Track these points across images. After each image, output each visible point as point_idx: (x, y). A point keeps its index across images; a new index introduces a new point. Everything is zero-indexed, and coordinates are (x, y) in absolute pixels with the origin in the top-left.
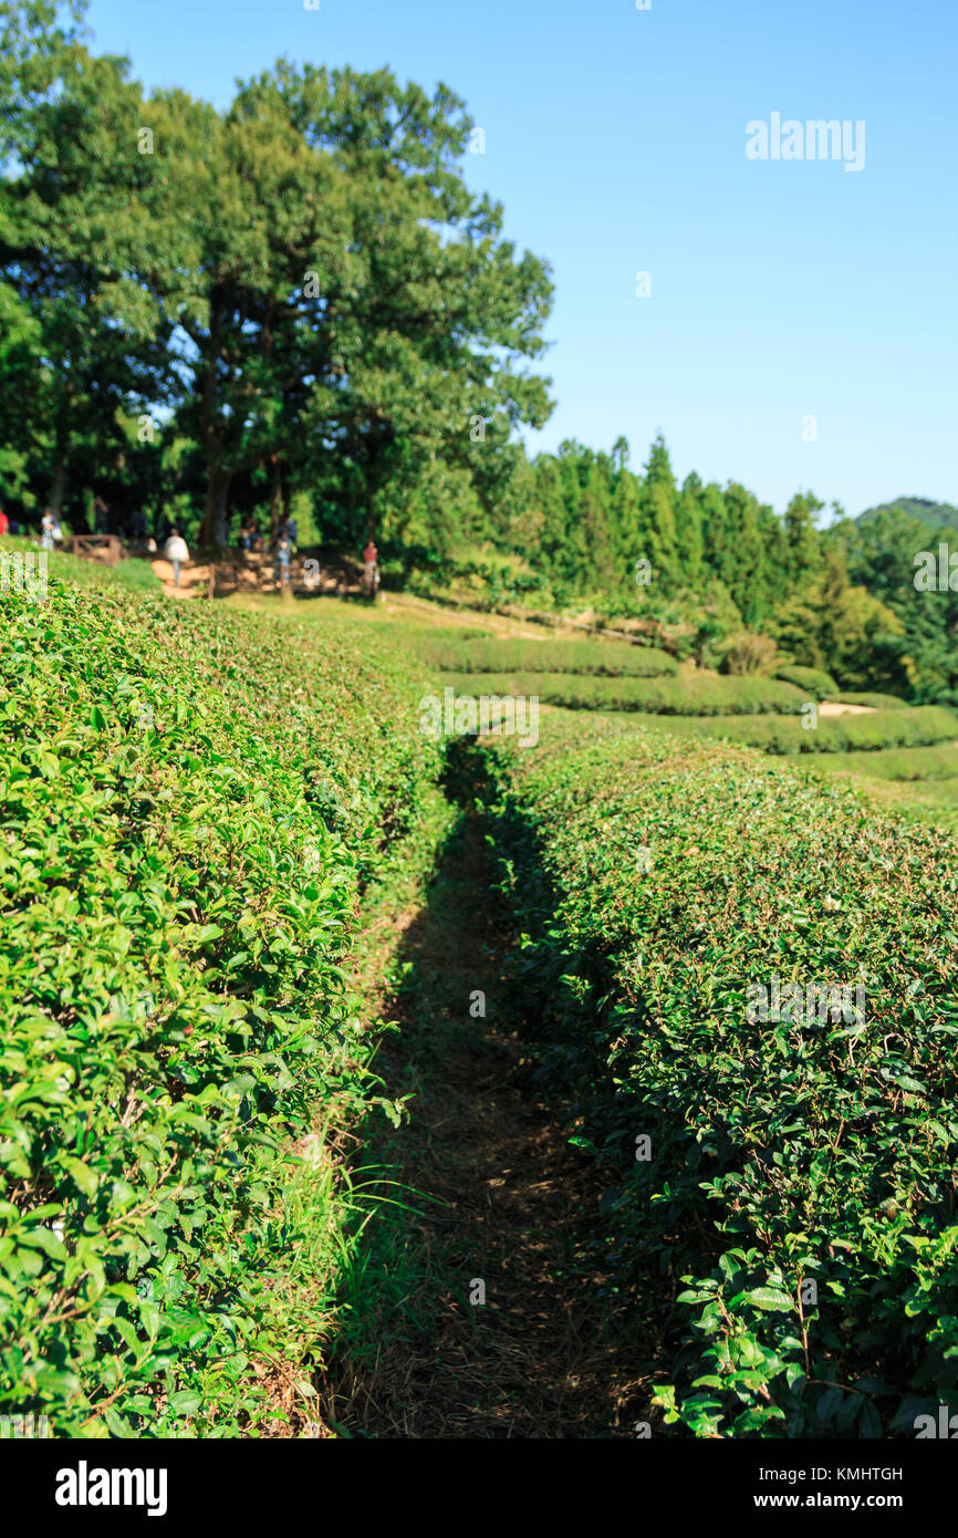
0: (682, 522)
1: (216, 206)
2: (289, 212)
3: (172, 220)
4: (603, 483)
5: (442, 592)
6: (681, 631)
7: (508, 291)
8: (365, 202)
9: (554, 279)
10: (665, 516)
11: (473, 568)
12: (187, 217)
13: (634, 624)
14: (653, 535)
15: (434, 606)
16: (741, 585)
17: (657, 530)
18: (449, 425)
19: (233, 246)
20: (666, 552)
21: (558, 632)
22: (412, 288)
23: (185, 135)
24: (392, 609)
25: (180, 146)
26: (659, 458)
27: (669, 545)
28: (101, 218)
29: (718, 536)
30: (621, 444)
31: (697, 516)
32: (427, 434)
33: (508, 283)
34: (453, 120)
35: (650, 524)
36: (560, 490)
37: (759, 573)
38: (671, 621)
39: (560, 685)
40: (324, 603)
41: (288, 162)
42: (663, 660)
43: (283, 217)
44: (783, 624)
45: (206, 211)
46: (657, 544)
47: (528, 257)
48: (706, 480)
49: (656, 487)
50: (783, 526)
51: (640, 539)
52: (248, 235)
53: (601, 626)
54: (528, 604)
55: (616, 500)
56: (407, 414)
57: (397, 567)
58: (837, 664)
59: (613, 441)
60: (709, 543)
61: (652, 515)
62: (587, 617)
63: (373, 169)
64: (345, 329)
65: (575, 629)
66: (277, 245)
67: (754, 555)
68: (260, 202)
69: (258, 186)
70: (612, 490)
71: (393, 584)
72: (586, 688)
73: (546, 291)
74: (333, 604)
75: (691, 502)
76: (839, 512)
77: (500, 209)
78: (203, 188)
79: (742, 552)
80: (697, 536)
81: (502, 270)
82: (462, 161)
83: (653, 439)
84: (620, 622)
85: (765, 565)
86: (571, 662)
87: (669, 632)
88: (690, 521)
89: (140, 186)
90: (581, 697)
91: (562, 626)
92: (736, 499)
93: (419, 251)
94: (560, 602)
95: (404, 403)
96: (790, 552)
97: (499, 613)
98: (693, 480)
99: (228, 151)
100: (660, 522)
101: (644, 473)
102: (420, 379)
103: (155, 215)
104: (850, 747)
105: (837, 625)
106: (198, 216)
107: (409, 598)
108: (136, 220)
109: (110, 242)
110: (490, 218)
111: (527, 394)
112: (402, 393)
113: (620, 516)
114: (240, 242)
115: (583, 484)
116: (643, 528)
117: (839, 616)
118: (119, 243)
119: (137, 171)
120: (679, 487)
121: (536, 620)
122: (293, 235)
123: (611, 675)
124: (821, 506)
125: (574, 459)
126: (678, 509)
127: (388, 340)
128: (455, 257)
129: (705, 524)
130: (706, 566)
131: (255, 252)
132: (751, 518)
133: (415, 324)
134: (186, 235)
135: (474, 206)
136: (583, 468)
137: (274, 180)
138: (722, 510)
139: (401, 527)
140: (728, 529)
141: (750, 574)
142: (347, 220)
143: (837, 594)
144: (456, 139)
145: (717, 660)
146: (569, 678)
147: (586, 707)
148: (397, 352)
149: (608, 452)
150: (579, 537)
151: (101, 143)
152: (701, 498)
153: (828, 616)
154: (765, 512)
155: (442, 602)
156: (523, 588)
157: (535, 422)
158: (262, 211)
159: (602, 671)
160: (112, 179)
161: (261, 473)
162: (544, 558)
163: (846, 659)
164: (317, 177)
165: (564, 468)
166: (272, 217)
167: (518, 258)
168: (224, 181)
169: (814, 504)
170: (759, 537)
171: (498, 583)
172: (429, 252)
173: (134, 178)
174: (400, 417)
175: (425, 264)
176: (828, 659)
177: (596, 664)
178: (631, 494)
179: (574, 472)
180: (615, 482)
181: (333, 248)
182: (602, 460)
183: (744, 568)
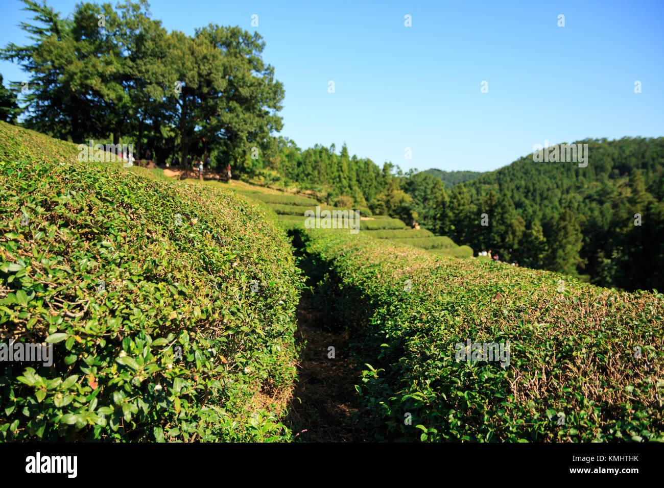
0: (350, 169)
1: (183, 64)
2: (204, 66)
3: (169, 67)
4: (327, 157)
5: (251, 181)
6: (323, 194)
7: (270, 91)
8: (227, 64)
9: (285, 88)
10: (345, 167)
11: (260, 174)
12: (175, 66)
13: (309, 192)
14: (341, 173)
15: (248, 185)
16: (367, 189)
17: (342, 171)
18: (249, 129)
19: (187, 75)
20: (345, 178)
21: (286, 194)
22: (240, 89)
23: (177, 43)
24: (233, 184)
25: (175, 46)
26: (344, 150)
27: (345, 176)
28: (149, 66)
29: (361, 174)
30: (333, 146)
31: (355, 168)
32: (242, 132)
33: (271, 89)
34: (260, 42)
35: (340, 169)
36: (313, 158)
37: (373, 186)
38: (319, 191)
39: (280, 207)
40: (212, 182)
41: (205, 52)
42: (315, 202)
43: (202, 67)
44: (378, 201)
45: (181, 65)
46: (342, 176)
47: (277, 82)
48: (359, 158)
49: (343, 159)
50: (381, 172)
51: (337, 174)
52: (192, 72)
53: (298, 192)
54: (277, 185)
55: (330, 162)
56: (237, 126)
57: (237, 172)
58: (391, 212)
59: (331, 144)
60: (358, 175)
61: (341, 167)
62: (295, 190)
63: (233, 55)
64: (222, 101)
65: (291, 193)
66: (200, 75)
67: (371, 180)
68: (196, 63)
69: (196, 58)
70: (329, 159)
71: (235, 177)
72: (288, 209)
73: (283, 92)
74: (215, 182)
75: (353, 164)
76: (398, 168)
77: (273, 68)
78: (181, 58)
79: (368, 179)
80: (355, 174)
81: (268, 85)
82: (262, 54)
83: (343, 144)
84: (304, 191)
85: (375, 183)
86: (285, 201)
87: (319, 194)
88: (352, 169)
89: (162, 58)
90: (286, 211)
91: (287, 191)
92: (367, 163)
93: (243, 79)
94: (286, 184)
95: (236, 123)
96: (382, 179)
97: (268, 187)
98: (355, 157)
99: (190, 49)
100: (343, 169)
101: (340, 154)
102: (241, 116)
103: (165, 66)
104: (368, 229)
105: (392, 200)
106: (178, 66)
107: (241, 182)
108: (159, 67)
109: (150, 73)
110: (270, 71)
111: (275, 121)
112: (236, 119)
113: (331, 167)
114: (189, 74)
115: (320, 157)
116: (338, 171)
117: (392, 198)
118: (153, 74)
119: (161, 53)
120: (350, 159)
121: (280, 190)
122: (205, 73)
123: (297, 205)
124: (393, 166)
125: (319, 148)
126: (349, 165)
127: (234, 104)
128: (254, 81)
129: (357, 170)
130: (357, 183)
131: (193, 77)
132: (371, 170)
133: (242, 101)
134: (174, 72)
135: (266, 67)
136: (321, 152)
137: (201, 57)
138: (362, 166)
139: (243, 162)
140: (364, 172)
141: (370, 185)
142: (221, 69)
143: (392, 191)
144: (261, 48)
145: (334, 203)
146: (283, 206)
147: (288, 214)
148: (235, 108)
149: (329, 148)
150: (316, 172)
151: (149, 44)
152: (357, 162)
153: (389, 198)
154: (376, 167)
155: (251, 184)
156: (276, 180)
157: (277, 130)
158: (197, 66)
159: (295, 204)
160: (154, 55)
161: (201, 145)
162: (305, 178)
163: (394, 211)
164: (213, 56)
165: (315, 152)
166: (199, 67)
167: (274, 82)
168: (187, 57)
169: (391, 166)
170: (374, 175)
171: (268, 178)
172: (247, 79)
173: (160, 55)
174: (235, 127)
175: (244, 82)
176: (388, 211)
177: (293, 202)
178: (335, 160)
179: (318, 153)
180: (330, 156)
181: (216, 77)
182: (326, 150)
183: (368, 184)
